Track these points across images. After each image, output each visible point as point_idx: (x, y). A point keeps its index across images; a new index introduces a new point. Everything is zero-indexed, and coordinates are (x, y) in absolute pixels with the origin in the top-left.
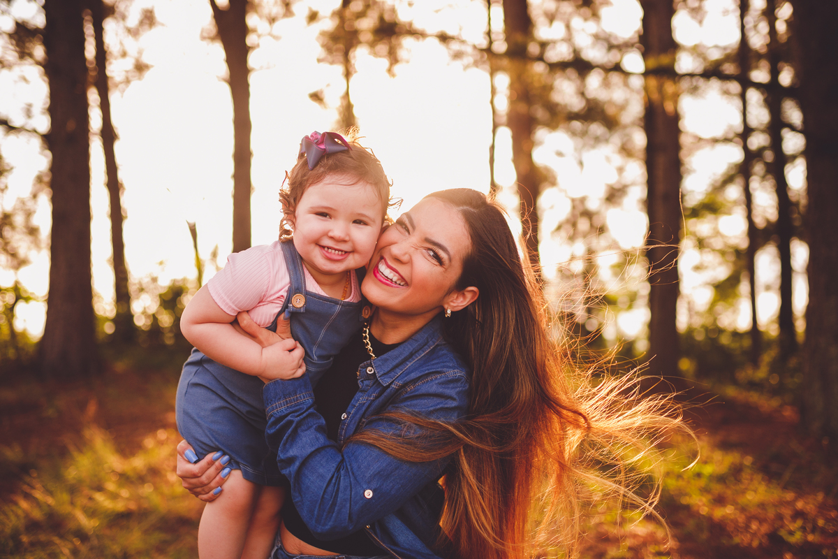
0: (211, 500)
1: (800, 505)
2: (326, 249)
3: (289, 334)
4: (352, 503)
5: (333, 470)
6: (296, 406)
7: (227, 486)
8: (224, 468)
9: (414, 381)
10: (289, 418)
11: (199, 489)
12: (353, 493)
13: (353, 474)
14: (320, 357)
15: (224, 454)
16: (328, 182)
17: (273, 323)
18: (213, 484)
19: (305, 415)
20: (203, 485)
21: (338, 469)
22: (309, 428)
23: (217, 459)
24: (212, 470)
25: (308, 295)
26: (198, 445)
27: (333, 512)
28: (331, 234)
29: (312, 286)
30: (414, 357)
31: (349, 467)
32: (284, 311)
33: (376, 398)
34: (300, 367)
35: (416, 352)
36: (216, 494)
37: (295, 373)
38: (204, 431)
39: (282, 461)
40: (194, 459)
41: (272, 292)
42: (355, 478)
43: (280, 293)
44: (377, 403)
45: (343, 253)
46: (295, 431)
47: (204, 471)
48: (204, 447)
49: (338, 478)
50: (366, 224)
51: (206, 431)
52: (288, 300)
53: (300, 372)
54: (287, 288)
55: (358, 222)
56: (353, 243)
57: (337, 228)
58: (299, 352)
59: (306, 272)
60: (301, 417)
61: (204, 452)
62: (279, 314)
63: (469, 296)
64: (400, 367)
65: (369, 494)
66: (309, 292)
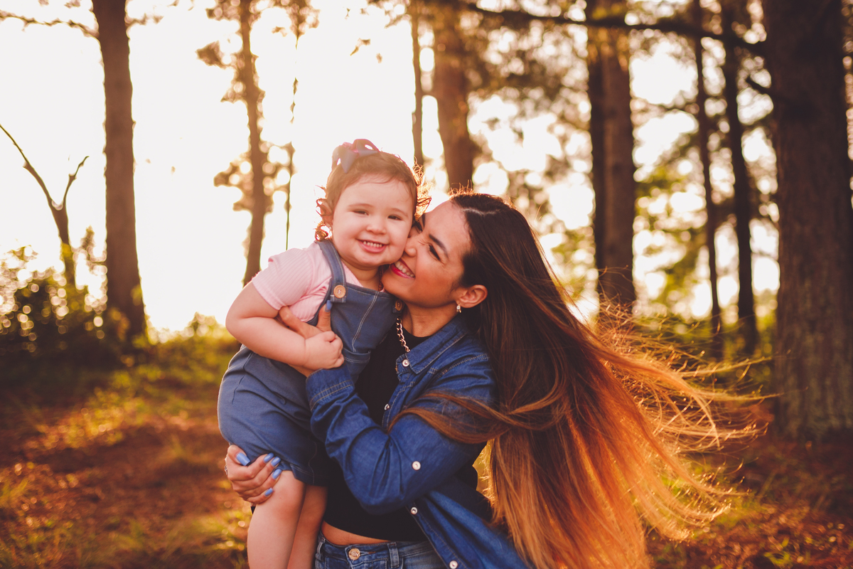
0: (262, 502)
1: (783, 520)
2: (365, 243)
3: (329, 327)
4: (403, 475)
5: (382, 447)
6: (339, 393)
7: (278, 487)
8: (274, 470)
9: (448, 366)
10: (335, 404)
11: (250, 492)
12: (402, 466)
13: (401, 449)
14: (359, 350)
15: (275, 455)
16: (363, 181)
17: (315, 315)
18: (265, 485)
19: (350, 400)
20: (256, 486)
21: (387, 446)
22: (355, 413)
23: (268, 461)
24: (264, 472)
25: (348, 286)
26: (250, 448)
27: (386, 484)
28: (369, 228)
29: (351, 278)
30: (444, 347)
31: (396, 443)
32: (326, 303)
33: (414, 385)
34: (339, 357)
35: (446, 342)
36: (267, 495)
37: (335, 363)
38: (255, 434)
39: (331, 444)
40: (246, 461)
41: (316, 285)
42: (403, 452)
43: (322, 285)
44: (416, 389)
45: (381, 246)
46: (342, 415)
47: (256, 473)
48: (256, 449)
49: (389, 454)
50: (399, 219)
51: (258, 434)
52: (331, 291)
53: (340, 362)
54: (328, 280)
55: (393, 217)
56: (389, 235)
57: (374, 222)
58: (338, 343)
59: (345, 267)
60: (347, 402)
61: (256, 455)
62: (321, 306)
63: (479, 294)
64: (432, 357)
65: (416, 466)
66: (349, 284)
